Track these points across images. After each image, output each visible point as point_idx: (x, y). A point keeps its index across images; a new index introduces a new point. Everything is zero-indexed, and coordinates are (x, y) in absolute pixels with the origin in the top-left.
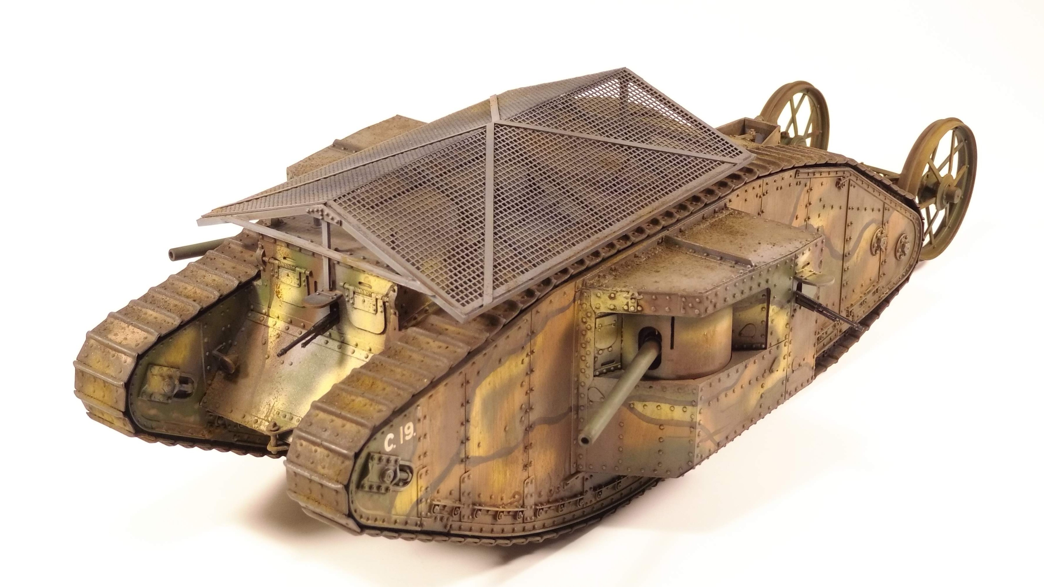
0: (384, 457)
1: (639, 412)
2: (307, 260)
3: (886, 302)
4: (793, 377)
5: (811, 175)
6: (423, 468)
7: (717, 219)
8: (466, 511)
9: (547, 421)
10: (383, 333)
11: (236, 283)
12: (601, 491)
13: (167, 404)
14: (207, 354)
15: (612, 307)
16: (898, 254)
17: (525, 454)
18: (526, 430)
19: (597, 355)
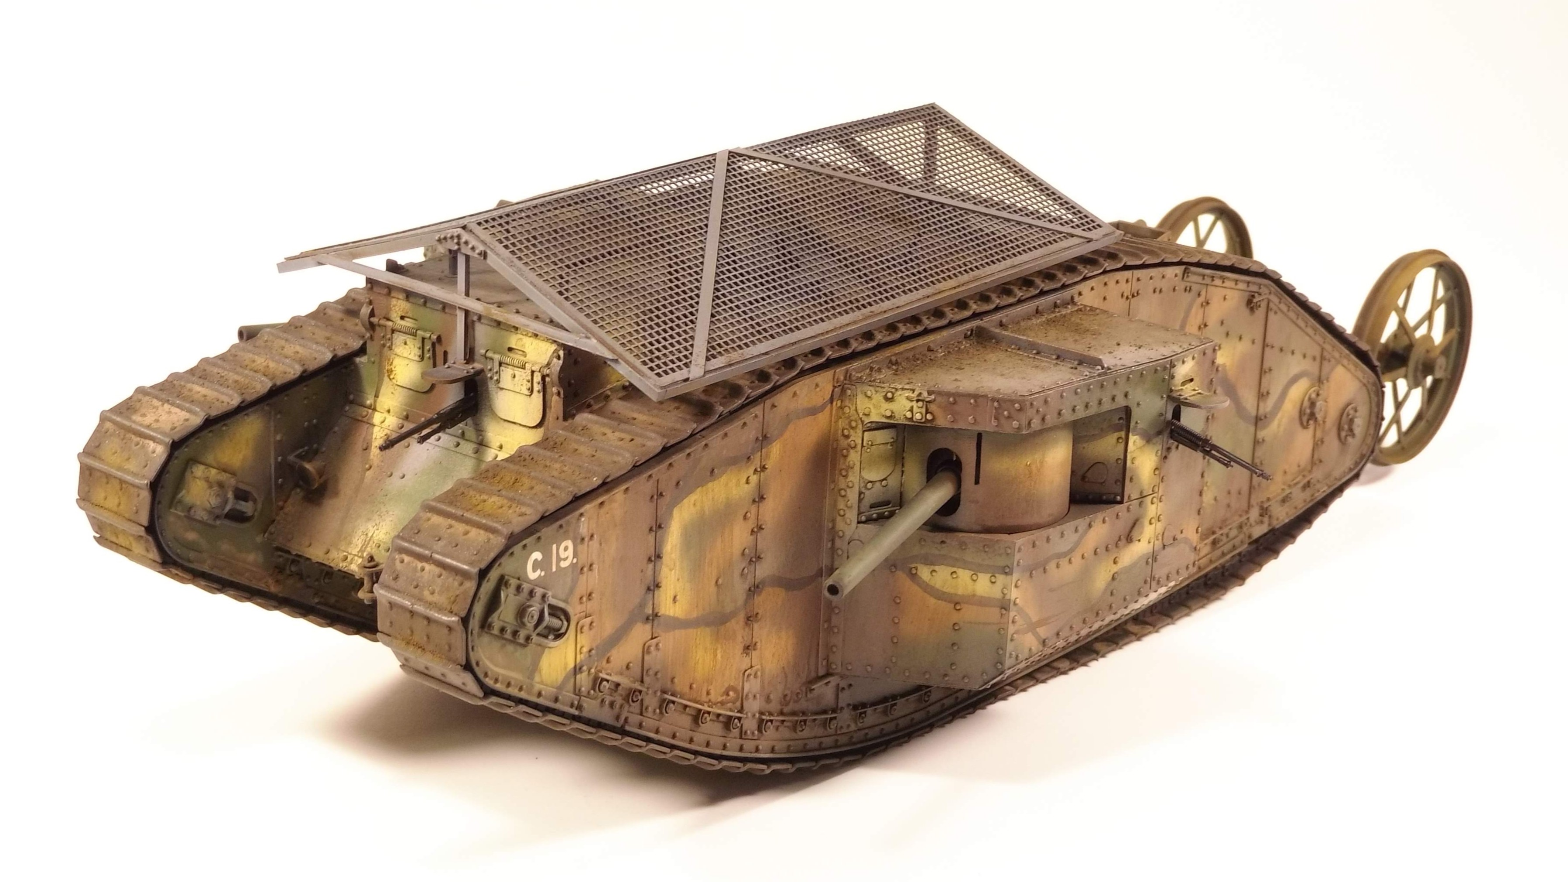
0: (526, 587)
1: (924, 582)
2: (433, 318)
3: (1322, 504)
4: (1162, 557)
5: (1208, 280)
6: (586, 617)
7: (1058, 314)
8: (652, 702)
9: (785, 583)
10: (539, 425)
11: (328, 356)
12: (865, 712)
13: (213, 527)
14: (280, 459)
15: (888, 414)
16: (1343, 434)
17: (747, 629)
18: (750, 589)
19: (863, 490)
